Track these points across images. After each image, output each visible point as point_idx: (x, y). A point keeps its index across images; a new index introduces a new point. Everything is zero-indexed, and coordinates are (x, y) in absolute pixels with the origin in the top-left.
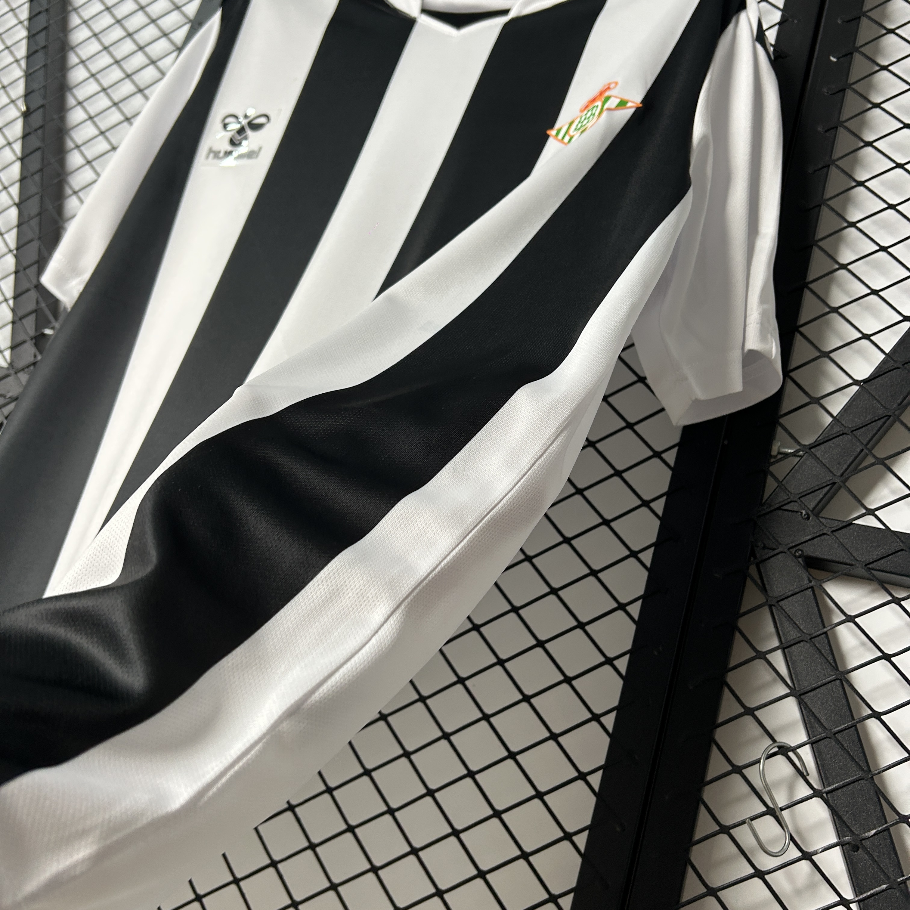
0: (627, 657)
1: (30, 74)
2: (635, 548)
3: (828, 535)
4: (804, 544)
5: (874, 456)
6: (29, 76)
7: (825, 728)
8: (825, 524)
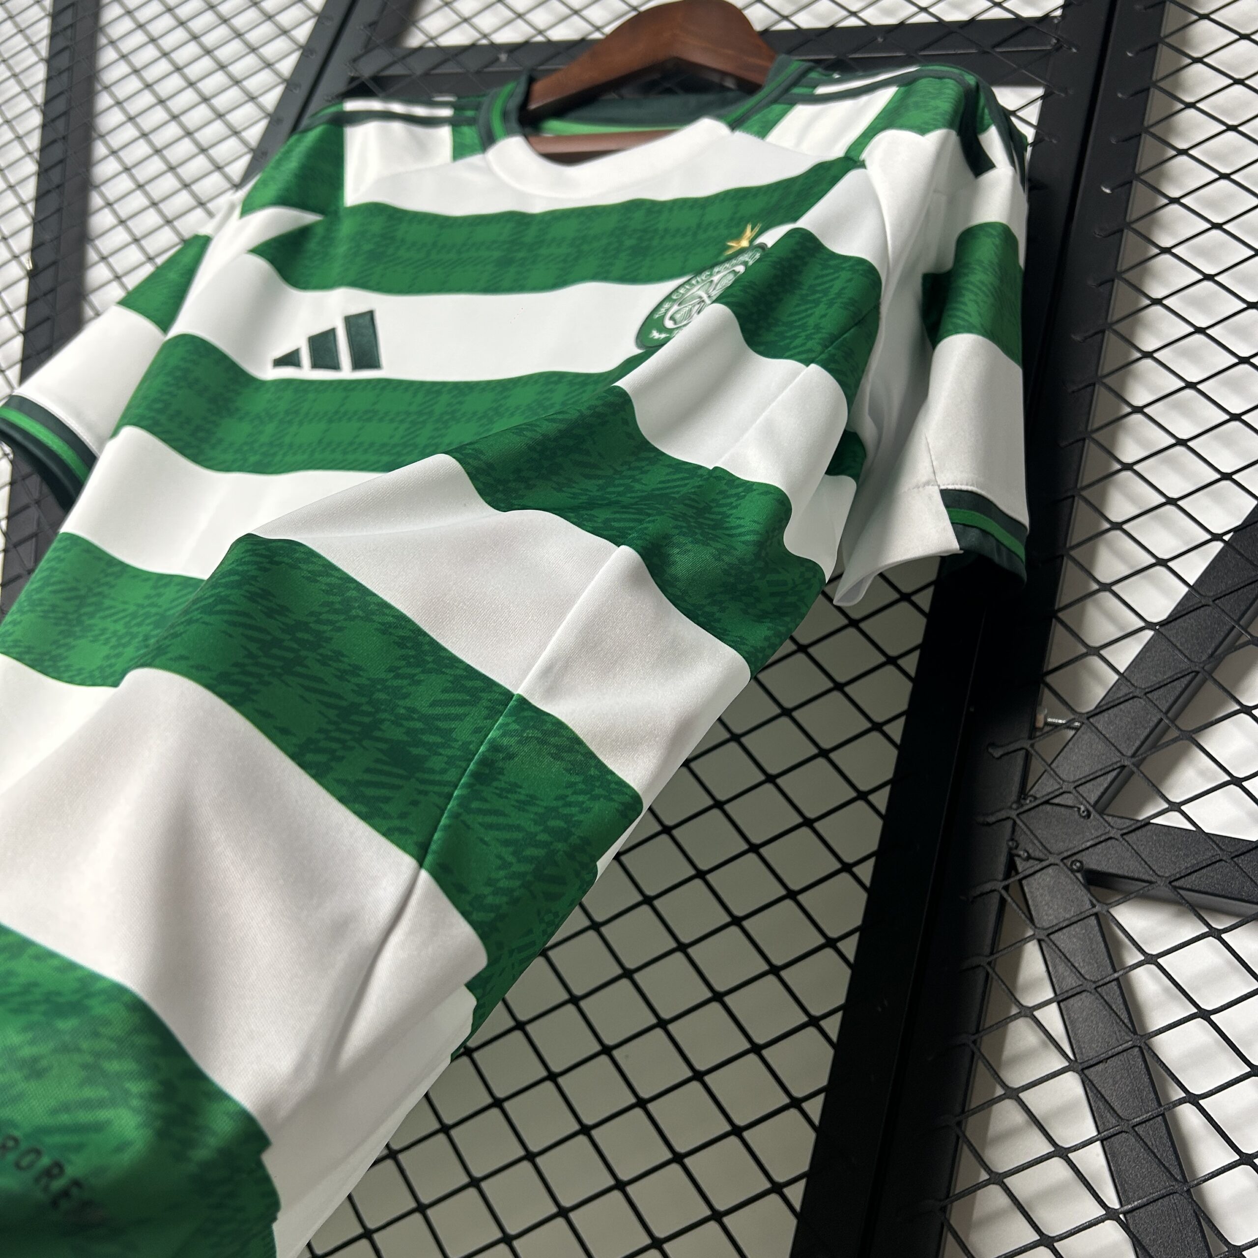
0: (839, 1015)
1: (40, 222)
2: (849, 859)
3: (1117, 839)
4: (1084, 853)
5: (1179, 729)
6: (38, 223)
7: (1120, 1117)
8: (1112, 824)
